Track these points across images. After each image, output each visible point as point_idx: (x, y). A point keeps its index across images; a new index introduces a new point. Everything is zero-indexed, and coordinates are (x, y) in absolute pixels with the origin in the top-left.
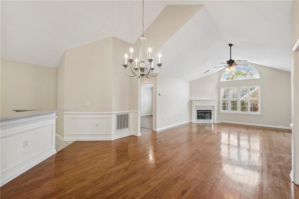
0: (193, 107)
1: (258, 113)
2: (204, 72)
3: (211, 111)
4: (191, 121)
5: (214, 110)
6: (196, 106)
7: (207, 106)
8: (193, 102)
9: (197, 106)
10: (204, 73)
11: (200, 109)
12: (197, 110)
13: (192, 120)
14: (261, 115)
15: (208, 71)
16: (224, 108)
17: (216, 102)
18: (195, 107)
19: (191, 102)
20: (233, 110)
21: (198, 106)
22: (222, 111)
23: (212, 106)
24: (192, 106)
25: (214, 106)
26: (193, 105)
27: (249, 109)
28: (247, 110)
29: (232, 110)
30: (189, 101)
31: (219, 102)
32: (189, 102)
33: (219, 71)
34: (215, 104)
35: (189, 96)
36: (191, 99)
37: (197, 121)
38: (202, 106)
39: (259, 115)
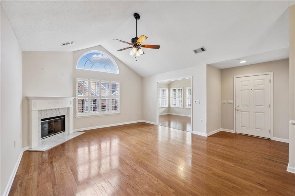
3: (64, 116)
4: (27, 148)
5: (68, 114)
6: (39, 111)
7: (58, 109)
8: (33, 102)
9: (41, 111)
10: (64, 45)
11: (47, 115)
12: (42, 120)
13: (29, 143)
14: (120, 114)
17: (72, 101)
19: (27, 101)
21: (44, 110)
22: (79, 114)
23: (66, 108)
24: (29, 112)
27: (111, 108)
30: (22, 99)
33: (74, 52)
34: (71, 104)
35: (23, 87)
36: (28, 96)
37: (41, 143)
38: (52, 110)
39: (118, 113)
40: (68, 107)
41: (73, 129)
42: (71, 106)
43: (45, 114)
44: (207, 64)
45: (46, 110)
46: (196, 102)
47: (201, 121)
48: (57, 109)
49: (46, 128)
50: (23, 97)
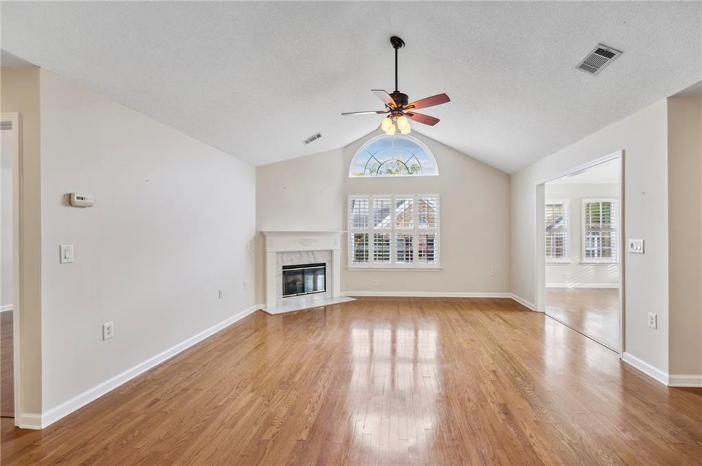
0: (269, 255)
1: (435, 264)
2: (307, 138)
3: (324, 264)
4: (261, 307)
5: (331, 262)
6: (277, 253)
7: (312, 251)
8: (268, 239)
9: (283, 253)
10: (307, 142)
11: (292, 261)
12: (284, 267)
13: (265, 301)
14: (441, 269)
15: (319, 136)
16: (360, 256)
17: (339, 238)
18: (275, 254)
19: (261, 239)
20: (379, 259)
21: (287, 252)
22: (354, 264)
23: (327, 251)
24: (264, 254)
25: (332, 251)
26: (269, 249)
27: (416, 255)
28: (412, 259)
29: (377, 260)
30: (253, 234)
31: (345, 236)
32: (256, 238)
33: (345, 147)
34: (336, 244)
35: (256, 218)
36: (263, 230)
37: (281, 304)
38: (300, 252)
39: (436, 267)
40: (331, 249)
41: (341, 291)
42: (337, 248)
43: (289, 258)
44: (669, 96)
45: (290, 252)
46: (632, 245)
47: (650, 320)
48: (309, 251)
49: (299, 281)
50: (256, 232)
